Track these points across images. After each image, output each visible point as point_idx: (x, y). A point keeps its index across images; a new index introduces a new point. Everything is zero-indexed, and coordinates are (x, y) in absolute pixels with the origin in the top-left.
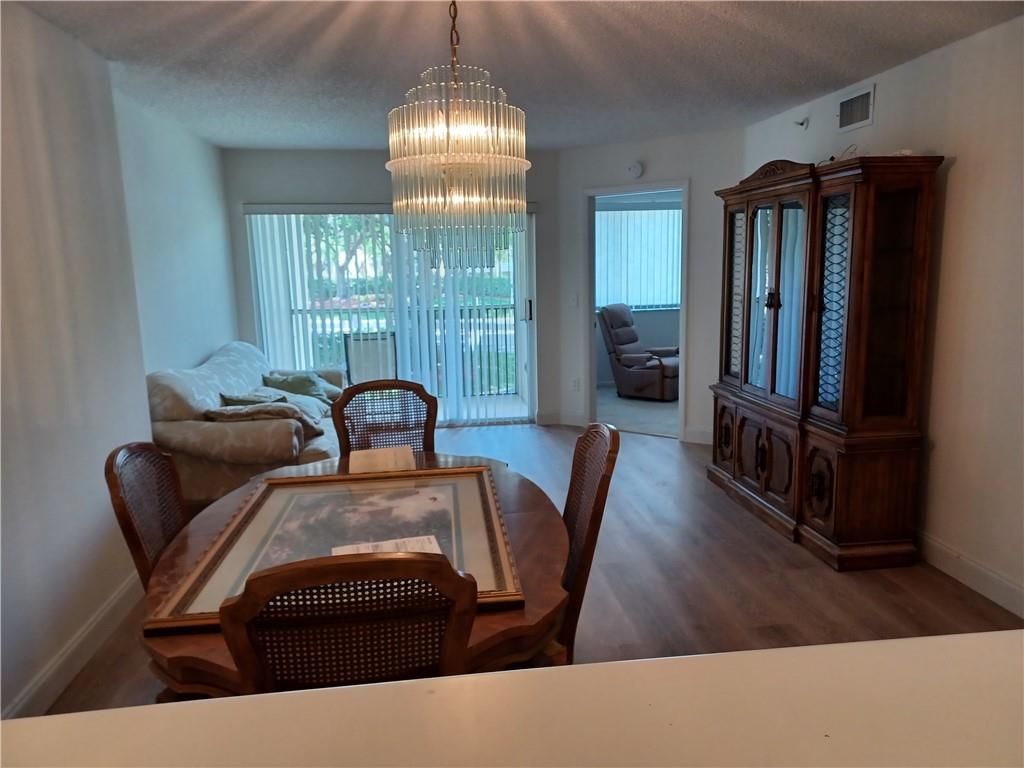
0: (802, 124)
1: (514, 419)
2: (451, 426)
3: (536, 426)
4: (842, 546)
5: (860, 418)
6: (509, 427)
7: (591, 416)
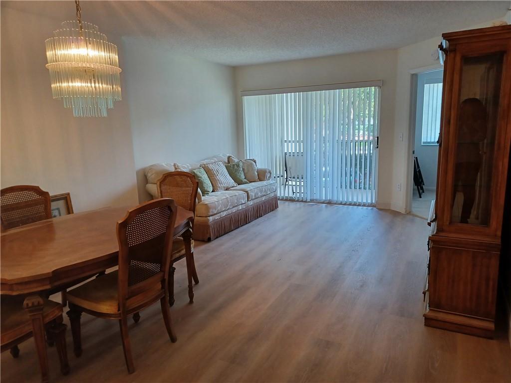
1: (364, 203)
2: (330, 203)
3: (375, 208)
4: (430, 310)
5: (448, 223)
6: (360, 207)
7: (406, 206)
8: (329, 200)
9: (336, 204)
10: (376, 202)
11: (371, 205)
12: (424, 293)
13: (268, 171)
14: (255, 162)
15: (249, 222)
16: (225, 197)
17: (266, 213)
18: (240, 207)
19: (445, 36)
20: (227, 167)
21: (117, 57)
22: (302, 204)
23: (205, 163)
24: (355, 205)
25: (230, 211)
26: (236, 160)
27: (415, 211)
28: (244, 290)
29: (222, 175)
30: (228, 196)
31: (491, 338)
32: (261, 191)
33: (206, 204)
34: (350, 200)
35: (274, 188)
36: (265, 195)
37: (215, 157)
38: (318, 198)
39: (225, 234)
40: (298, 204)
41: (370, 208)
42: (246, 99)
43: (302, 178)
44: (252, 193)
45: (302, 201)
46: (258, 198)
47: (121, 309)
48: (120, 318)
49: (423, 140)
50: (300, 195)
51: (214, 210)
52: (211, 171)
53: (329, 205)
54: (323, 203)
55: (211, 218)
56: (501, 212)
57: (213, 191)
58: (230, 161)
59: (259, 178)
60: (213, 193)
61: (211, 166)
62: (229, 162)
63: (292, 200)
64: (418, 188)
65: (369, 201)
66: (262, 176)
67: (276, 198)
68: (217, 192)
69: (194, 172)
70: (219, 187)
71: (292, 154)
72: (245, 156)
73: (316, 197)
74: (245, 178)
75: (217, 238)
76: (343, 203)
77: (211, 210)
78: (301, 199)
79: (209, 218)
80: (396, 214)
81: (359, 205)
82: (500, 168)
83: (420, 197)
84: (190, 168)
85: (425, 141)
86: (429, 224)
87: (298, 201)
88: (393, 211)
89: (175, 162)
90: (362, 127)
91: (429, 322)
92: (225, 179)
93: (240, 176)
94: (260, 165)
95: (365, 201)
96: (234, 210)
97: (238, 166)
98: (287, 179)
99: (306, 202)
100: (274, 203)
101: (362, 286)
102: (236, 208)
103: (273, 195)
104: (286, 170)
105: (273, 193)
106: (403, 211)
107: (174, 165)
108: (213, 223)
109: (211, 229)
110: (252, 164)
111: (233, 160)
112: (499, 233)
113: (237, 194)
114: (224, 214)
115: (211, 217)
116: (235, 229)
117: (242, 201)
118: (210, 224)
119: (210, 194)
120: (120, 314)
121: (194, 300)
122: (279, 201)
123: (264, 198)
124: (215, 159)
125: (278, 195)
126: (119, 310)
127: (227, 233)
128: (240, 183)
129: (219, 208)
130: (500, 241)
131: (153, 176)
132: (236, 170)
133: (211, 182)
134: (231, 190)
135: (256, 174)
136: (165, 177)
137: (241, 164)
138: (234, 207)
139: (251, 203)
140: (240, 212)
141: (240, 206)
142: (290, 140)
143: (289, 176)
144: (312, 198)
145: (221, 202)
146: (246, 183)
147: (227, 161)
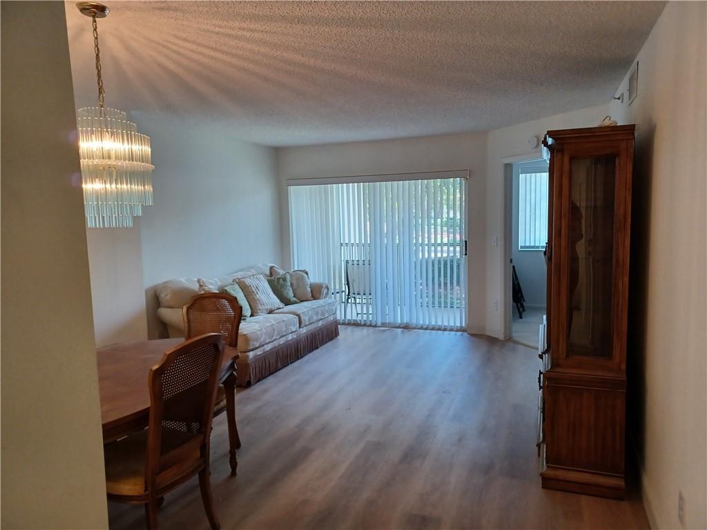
0: (619, 99)
1: (451, 326)
2: (406, 327)
3: (465, 334)
4: (548, 467)
5: (564, 355)
6: (446, 333)
7: (505, 330)
8: (406, 323)
9: (414, 328)
10: (468, 325)
11: (461, 330)
12: (539, 445)
13: (324, 286)
14: (307, 273)
15: (302, 357)
16: (269, 324)
17: (323, 342)
18: (290, 337)
19: (550, 134)
20: (270, 282)
21: (150, 150)
22: (371, 329)
23: (239, 277)
24: (439, 329)
25: (276, 344)
26: (281, 272)
27: (516, 336)
28: (305, 453)
29: (263, 292)
30: (273, 322)
31: (621, 499)
32: (317, 314)
33: (245, 335)
34: (433, 323)
35: (334, 308)
36: (322, 319)
37: (251, 267)
38: (392, 320)
39: (270, 375)
40: (365, 331)
41: (459, 333)
42: (293, 190)
43: (370, 294)
44: (305, 318)
45: (370, 326)
46: (313, 323)
47: (149, 489)
48: (146, 502)
49: (521, 243)
50: (368, 317)
51: (255, 343)
52: (248, 288)
53: (406, 330)
54: (399, 327)
55: (251, 354)
56: (624, 341)
57: (251, 316)
58: (273, 273)
59: (312, 296)
60: (252, 318)
61: (248, 281)
62: (271, 275)
63: (356, 324)
64: (517, 305)
65: (458, 324)
66: (316, 292)
67: (336, 322)
68: (256, 317)
69: (226, 290)
70: (260, 310)
71: (355, 263)
72: (292, 266)
73: (389, 319)
74: (294, 296)
75: (259, 381)
76: (424, 327)
77: (251, 343)
78: (368, 323)
79: (248, 353)
80: (492, 340)
81: (445, 330)
82: (621, 288)
83: (521, 318)
84: (219, 284)
85: (523, 245)
86: (541, 357)
87: (365, 325)
88: (489, 336)
89: (200, 277)
90: (439, 220)
91: (548, 483)
92: (267, 297)
93: (287, 293)
94: (313, 279)
95: (452, 324)
96: (282, 341)
97: (285, 280)
98: (349, 295)
99: (375, 326)
100: (334, 329)
101: (460, 440)
102: (284, 338)
103: (332, 318)
104: (348, 284)
105: (332, 316)
106: (501, 337)
107: (199, 281)
108: (253, 360)
109: (251, 368)
110: (303, 277)
111: (276, 271)
112: (624, 367)
113: (285, 319)
114: (268, 348)
115: (251, 352)
116: (283, 368)
117: (292, 328)
118: (249, 362)
119: (248, 319)
120: (147, 495)
121: (237, 472)
122: (339, 326)
123: (320, 324)
124: (253, 270)
125: (338, 318)
126: (146, 490)
127: (273, 373)
128: (287, 302)
129: (262, 339)
130: (625, 376)
131: (168, 297)
132: (282, 286)
133: (249, 303)
134: (275, 313)
135: (309, 290)
136: (195, 300)
137: (288, 277)
138: (282, 337)
139: (304, 331)
140: (289, 344)
141: (290, 335)
142: (352, 242)
143: (351, 292)
144: (383, 321)
145: (264, 330)
146: (295, 303)
147: (268, 273)
